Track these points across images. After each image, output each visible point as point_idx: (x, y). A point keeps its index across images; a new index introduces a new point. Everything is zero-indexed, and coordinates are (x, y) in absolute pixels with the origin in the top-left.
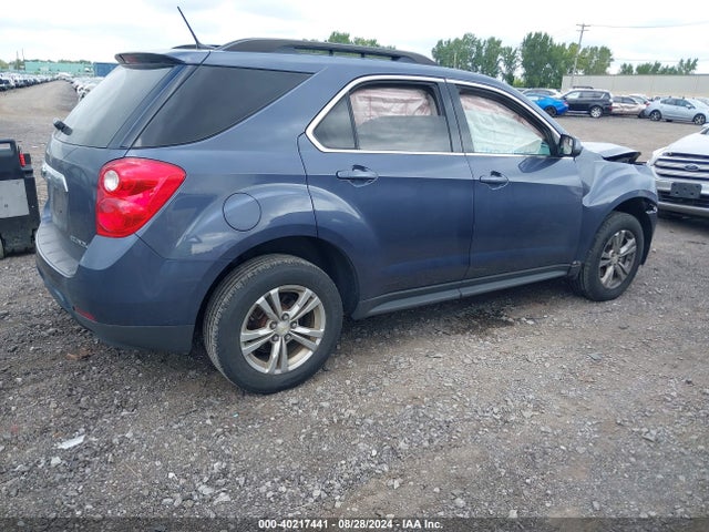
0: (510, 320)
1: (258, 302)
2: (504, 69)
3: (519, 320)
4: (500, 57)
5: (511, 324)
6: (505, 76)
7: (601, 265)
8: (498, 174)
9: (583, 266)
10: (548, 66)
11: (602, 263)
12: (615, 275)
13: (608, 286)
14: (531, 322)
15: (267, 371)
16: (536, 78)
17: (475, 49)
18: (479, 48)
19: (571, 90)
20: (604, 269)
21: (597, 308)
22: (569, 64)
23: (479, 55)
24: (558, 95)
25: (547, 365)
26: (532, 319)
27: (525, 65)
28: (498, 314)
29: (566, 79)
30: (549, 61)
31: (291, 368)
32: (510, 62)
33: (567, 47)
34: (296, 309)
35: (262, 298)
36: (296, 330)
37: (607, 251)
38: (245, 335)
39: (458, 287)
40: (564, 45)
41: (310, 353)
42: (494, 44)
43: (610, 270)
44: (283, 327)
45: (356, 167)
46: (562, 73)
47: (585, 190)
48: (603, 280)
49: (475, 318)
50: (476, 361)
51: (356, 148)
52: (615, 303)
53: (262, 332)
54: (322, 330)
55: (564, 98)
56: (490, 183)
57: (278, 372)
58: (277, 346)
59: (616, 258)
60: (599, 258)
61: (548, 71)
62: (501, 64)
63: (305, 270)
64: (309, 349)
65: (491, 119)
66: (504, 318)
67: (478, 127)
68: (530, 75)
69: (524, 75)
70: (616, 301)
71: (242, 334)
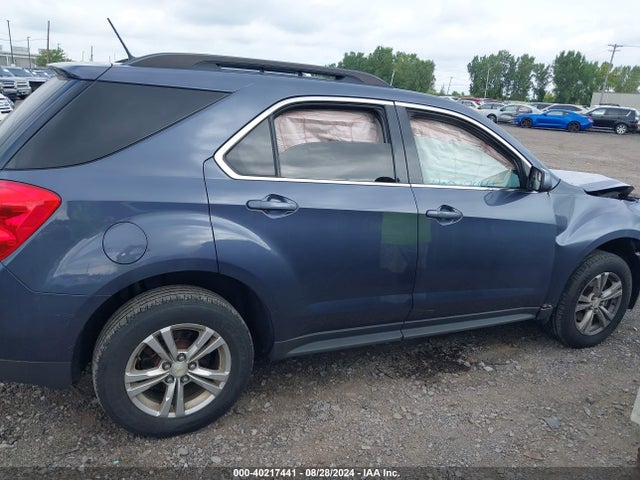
0: (467, 364)
1: (146, 341)
2: (535, 84)
3: (476, 364)
4: (532, 73)
5: (467, 369)
6: (536, 91)
7: (577, 310)
8: (450, 209)
9: (555, 310)
10: (579, 82)
11: (579, 308)
12: (596, 320)
13: (587, 332)
14: (489, 369)
15: (158, 414)
16: (567, 93)
17: (508, 65)
18: (513, 64)
19: (597, 107)
20: (583, 312)
21: (570, 356)
22: (600, 82)
23: (512, 70)
24: (584, 111)
25: (491, 430)
26: (492, 365)
27: (556, 80)
28: (455, 355)
29: (596, 96)
30: (580, 79)
31: (188, 412)
32: (542, 78)
33: (599, 65)
34: (194, 349)
35: (151, 337)
36: (194, 372)
37: (586, 293)
38: (131, 374)
39: (402, 328)
40: (596, 63)
41: (212, 398)
42: (527, 61)
43: (589, 314)
44: (179, 367)
45: (273, 196)
46: (593, 89)
47: (560, 228)
48: (581, 325)
49: (428, 357)
50: (409, 417)
51: (276, 176)
52: (594, 352)
53: (151, 373)
54: (227, 373)
55: (590, 114)
56: (439, 218)
57: (172, 415)
58: (171, 388)
59: (597, 301)
60: (575, 301)
61: (579, 88)
62: (533, 80)
63: (204, 308)
64: (211, 393)
65: (451, 146)
66: (460, 361)
67: (434, 154)
68: (562, 90)
69: (554, 90)
70: (595, 349)
71: (127, 374)
